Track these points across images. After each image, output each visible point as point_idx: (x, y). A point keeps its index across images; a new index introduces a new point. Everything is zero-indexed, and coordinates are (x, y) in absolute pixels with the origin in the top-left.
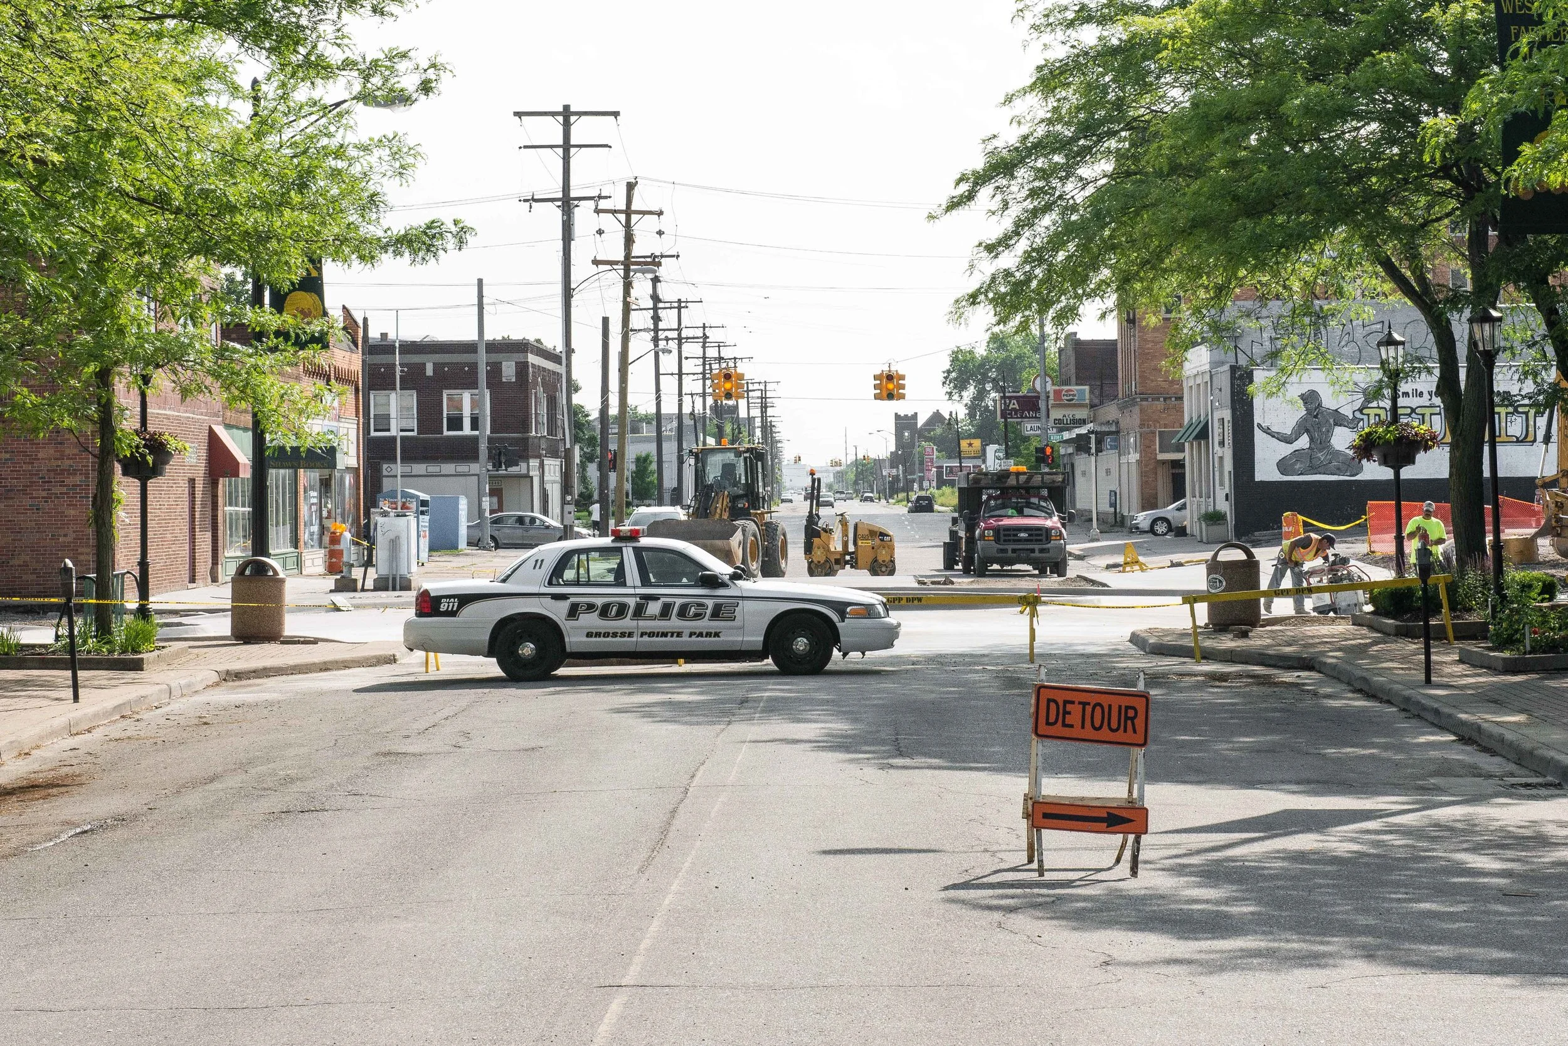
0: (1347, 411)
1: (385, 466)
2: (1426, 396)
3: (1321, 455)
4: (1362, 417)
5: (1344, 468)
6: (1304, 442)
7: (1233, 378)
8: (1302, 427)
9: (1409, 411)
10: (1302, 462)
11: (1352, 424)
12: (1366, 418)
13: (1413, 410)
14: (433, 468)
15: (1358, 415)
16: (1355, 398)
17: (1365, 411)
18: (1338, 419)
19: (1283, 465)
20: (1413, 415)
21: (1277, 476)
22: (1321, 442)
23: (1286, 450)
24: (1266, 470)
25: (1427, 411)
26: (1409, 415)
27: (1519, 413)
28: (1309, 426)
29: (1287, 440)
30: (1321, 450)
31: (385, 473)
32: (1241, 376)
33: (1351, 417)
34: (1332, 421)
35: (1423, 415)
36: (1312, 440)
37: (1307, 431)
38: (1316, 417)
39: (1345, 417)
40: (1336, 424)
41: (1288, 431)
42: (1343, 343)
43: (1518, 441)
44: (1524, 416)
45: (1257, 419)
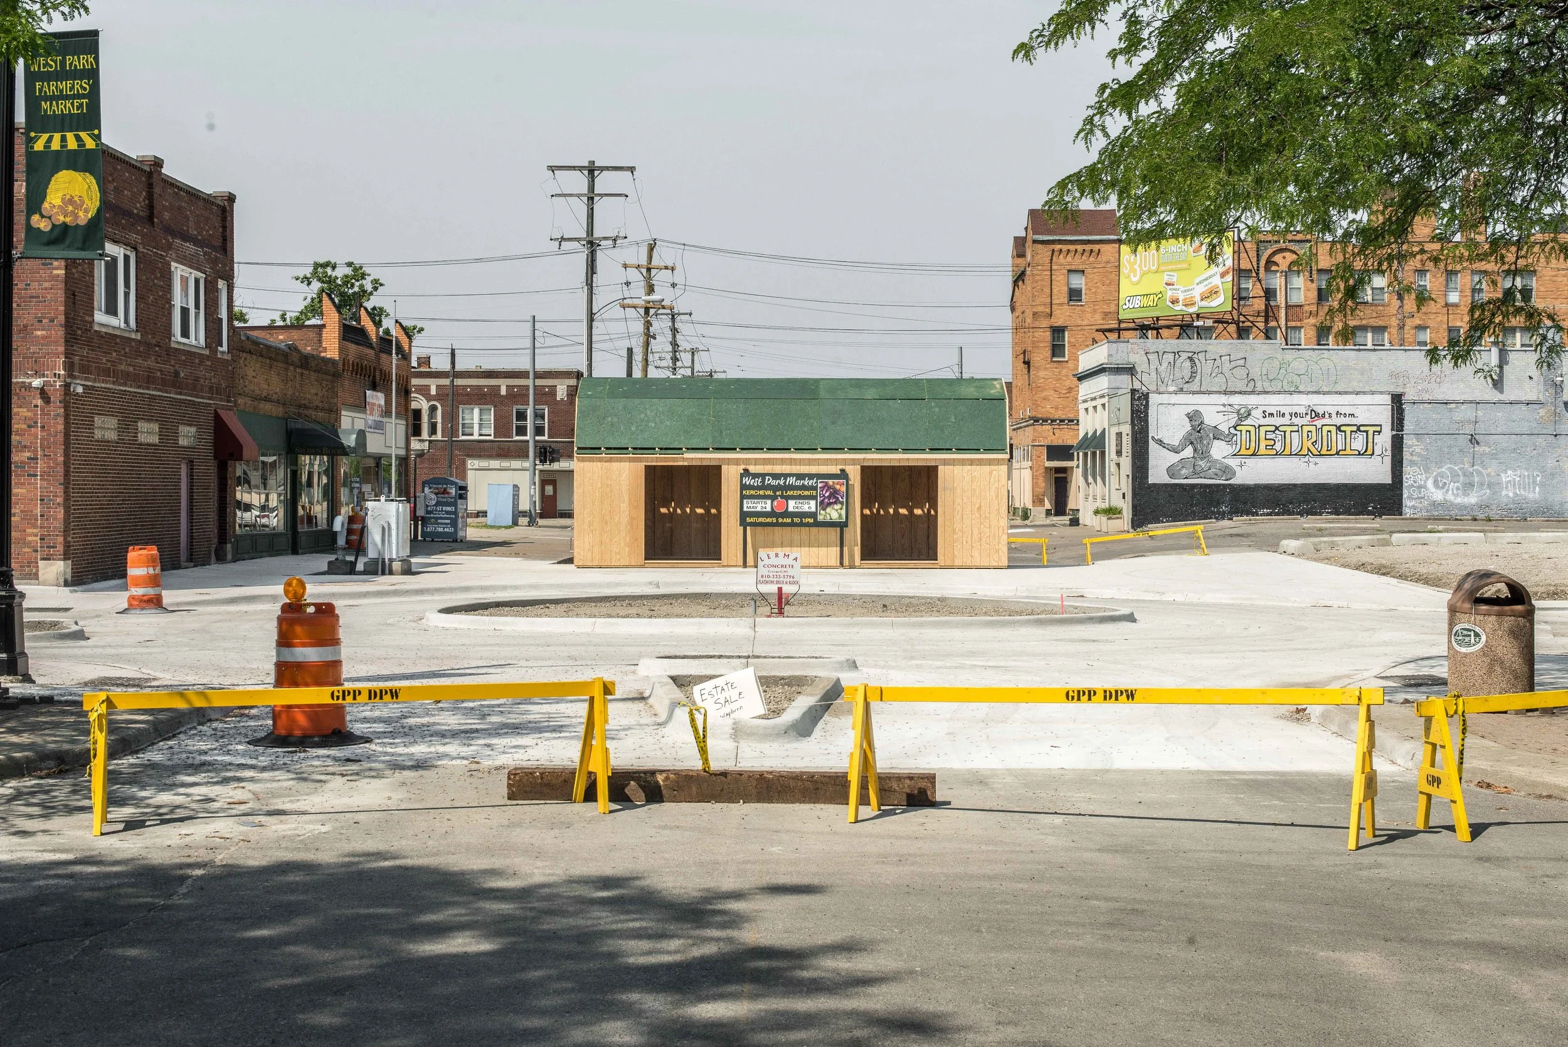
0: (1224, 428)
1: (469, 462)
2: (1287, 416)
3: (1202, 463)
4: (1235, 432)
5: (1220, 473)
6: (1188, 452)
7: (1133, 399)
8: (1188, 441)
9: (1273, 428)
10: (1187, 468)
11: (1229, 438)
12: (1239, 433)
13: (1277, 428)
14: (505, 464)
15: (1232, 431)
16: (1230, 417)
17: (1238, 428)
18: (1217, 435)
19: (1171, 471)
20: (1277, 432)
21: (1166, 479)
22: (1202, 453)
23: (1174, 458)
24: (1158, 474)
25: (1288, 429)
26: (1274, 432)
27: (1360, 431)
28: (1192, 438)
29: (1176, 451)
30: (1202, 459)
31: (469, 467)
32: (1139, 398)
33: (1227, 432)
34: (1211, 435)
35: (1285, 432)
36: (1195, 450)
37: (1192, 443)
38: (1199, 432)
39: (1222, 433)
40: (1215, 438)
41: (1176, 442)
42: (1214, 375)
43: (1359, 454)
44: (1365, 434)
45: (1152, 433)
